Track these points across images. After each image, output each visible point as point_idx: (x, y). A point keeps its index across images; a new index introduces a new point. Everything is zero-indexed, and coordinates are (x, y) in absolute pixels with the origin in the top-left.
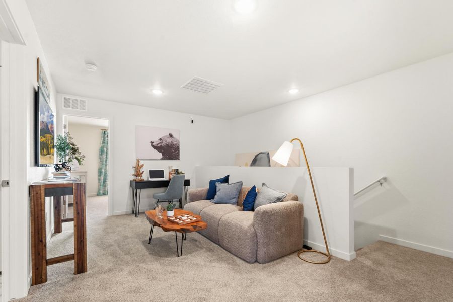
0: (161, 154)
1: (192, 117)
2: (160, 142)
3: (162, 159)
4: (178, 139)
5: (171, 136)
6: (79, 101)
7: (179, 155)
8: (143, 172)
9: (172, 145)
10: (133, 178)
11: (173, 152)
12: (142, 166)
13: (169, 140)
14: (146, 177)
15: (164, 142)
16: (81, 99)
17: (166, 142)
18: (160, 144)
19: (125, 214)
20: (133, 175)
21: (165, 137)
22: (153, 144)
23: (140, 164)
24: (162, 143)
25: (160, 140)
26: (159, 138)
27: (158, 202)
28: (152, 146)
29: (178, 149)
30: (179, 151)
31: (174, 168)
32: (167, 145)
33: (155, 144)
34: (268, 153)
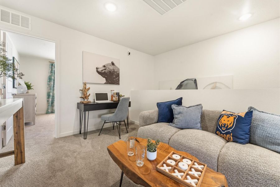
0: (105, 79)
1: (129, 50)
2: (104, 68)
3: (105, 83)
4: (119, 67)
5: (113, 64)
6: (20, 17)
7: (119, 81)
8: (90, 94)
9: (114, 71)
10: (79, 100)
11: (114, 78)
12: (89, 89)
13: (112, 68)
14: (92, 99)
15: (107, 68)
16: (23, 15)
17: (109, 68)
18: (104, 71)
19: (72, 134)
20: (80, 98)
21: (108, 64)
22: (98, 70)
23: (87, 88)
24: (105, 69)
25: (104, 66)
26: (103, 65)
27: (105, 123)
28: (98, 72)
29: (118, 75)
30: (119, 77)
31: (115, 92)
32: (110, 72)
33: (99, 70)
34: (195, 80)
